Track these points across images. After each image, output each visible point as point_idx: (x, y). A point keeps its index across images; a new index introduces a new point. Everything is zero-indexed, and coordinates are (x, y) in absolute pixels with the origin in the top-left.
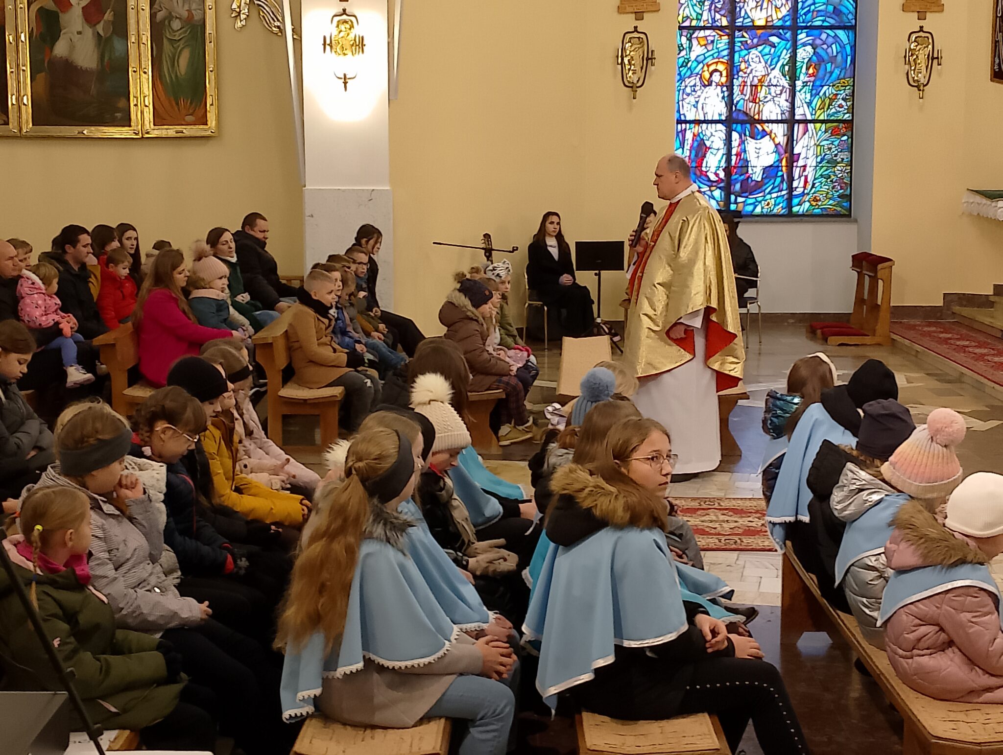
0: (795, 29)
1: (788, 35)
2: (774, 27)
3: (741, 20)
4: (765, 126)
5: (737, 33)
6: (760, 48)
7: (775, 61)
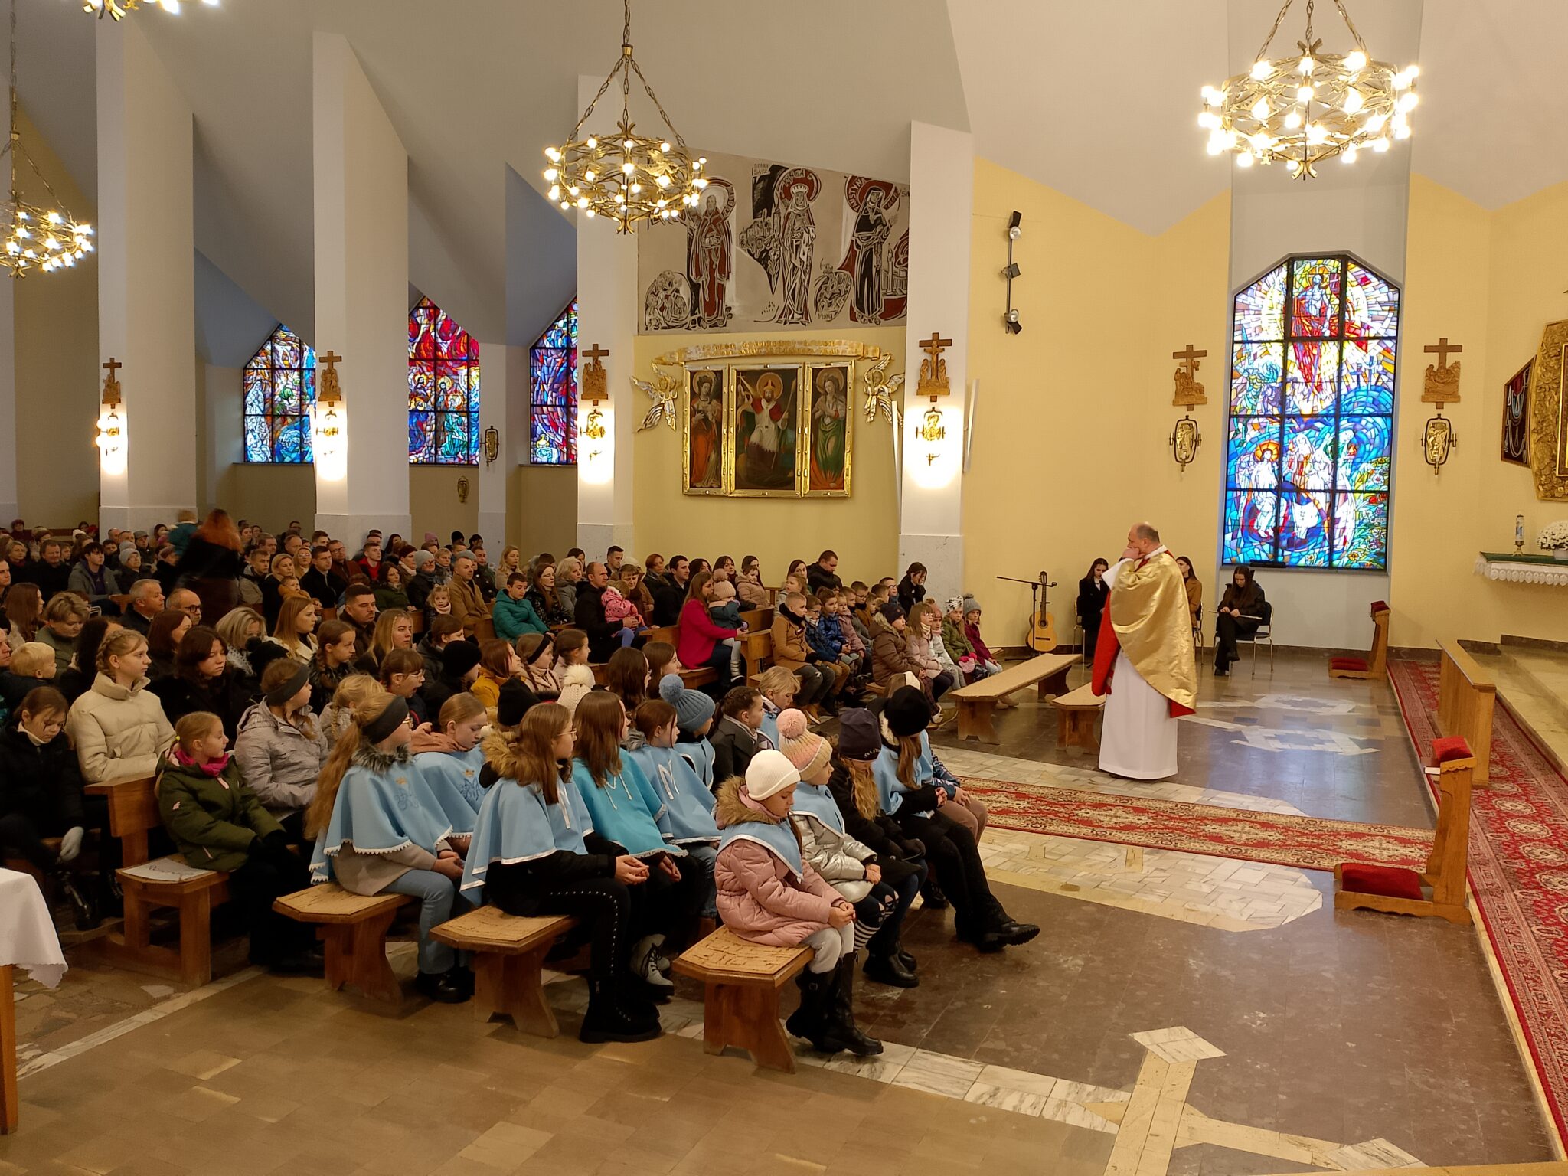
0: (1338, 416)
1: (1332, 421)
2: (1317, 415)
3: (1290, 410)
4: (1310, 494)
5: (1287, 420)
6: (1306, 432)
7: (1319, 442)
